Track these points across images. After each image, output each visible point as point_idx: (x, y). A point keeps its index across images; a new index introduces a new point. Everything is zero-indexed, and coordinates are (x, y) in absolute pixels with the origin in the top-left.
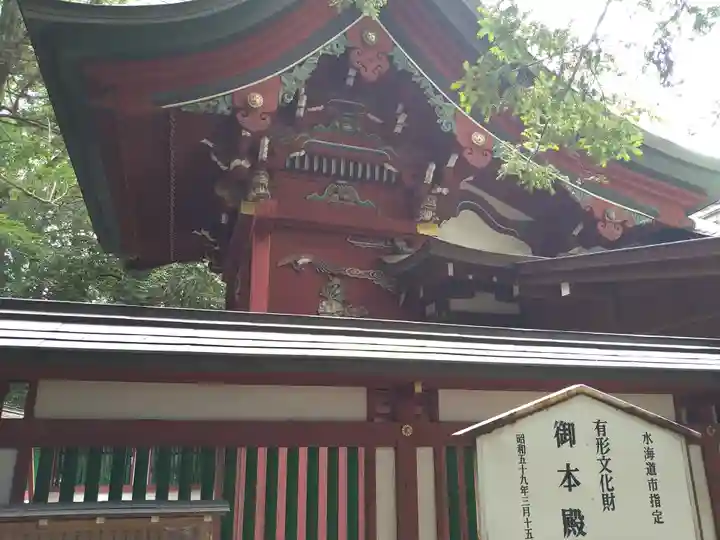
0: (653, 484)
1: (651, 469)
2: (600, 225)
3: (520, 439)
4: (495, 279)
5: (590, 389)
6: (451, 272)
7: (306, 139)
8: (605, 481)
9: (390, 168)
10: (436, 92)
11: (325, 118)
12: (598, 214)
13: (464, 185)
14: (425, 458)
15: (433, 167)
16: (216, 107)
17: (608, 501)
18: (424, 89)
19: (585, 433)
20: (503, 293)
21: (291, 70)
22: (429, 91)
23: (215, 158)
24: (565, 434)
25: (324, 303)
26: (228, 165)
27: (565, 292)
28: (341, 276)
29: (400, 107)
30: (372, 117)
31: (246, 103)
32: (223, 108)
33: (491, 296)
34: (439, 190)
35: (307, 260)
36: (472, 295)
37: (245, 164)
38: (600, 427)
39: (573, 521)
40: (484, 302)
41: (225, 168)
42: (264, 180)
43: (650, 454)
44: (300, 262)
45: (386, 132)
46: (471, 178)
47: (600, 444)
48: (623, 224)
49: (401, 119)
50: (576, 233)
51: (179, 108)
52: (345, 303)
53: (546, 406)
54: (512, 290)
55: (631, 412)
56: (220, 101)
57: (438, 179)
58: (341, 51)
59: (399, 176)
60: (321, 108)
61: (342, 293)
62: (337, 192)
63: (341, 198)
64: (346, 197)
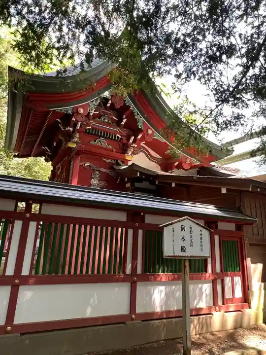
0: (201, 242)
1: (201, 238)
2: (184, 164)
3: (173, 229)
4: (151, 178)
5: (189, 218)
6: (138, 175)
7: (92, 123)
8: (191, 240)
9: (118, 135)
10: (138, 114)
11: (99, 116)
13: (142, 144)
14: (140, 232)
15: (133, 137)
16: (67, 111)
17: (191, 245)
18: (134, 112)
19: (187, 228)
20: (152, 183)
21: (93, 101)
22: (136, 114)
23: (60, 125)
24: (183, 228)
25: (93, 180)
26: (65, 129)
27: (173, 185)
28: (99, 171)
29: (124, 116)
30: (114, 118)
31: (77, 111)
32: (70, 112)
33: (148, 183)
34: (134, 145)
35: (88, 164)
36: (142, 182)
37: (71, 129)
38: (191, 227)
39: (183, 249)
40: (145, 185)
41: (63, 129)
42: (77, 135)
43: (201, 235)
44: (86, 165)
45: (118, 124)
46: (144, 142)
47: (190, 231)
48: (191, 164)
49: (125, 121)
50: (175, 164)
51: (55, 110)
52: (99, 181)
53: (180, 221)
54: (155, 183)
55: (198, 224)
56: (69, 109)
57: (134, 141)
59: (121, 139)
60: (98, 112)
61: (99, 177)
62: (100, 142)
63: (101, 144)
64: (103, 143)
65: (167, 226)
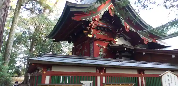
2: (144, 42)
3: (165, 76)
4: (131, 51)
6: (125, 49)
9: (110, 29)
10: (122, 19)
12: (144, 40)
13: (122, 33)
15: (118, 30)
17: (172, 83)
22: (121, 18)
24: (168, 76)
25: (100, 52)
27: (144, 54)
28: (102, 48)
29: (113, 19)
30: (108, 20)
31: (94, 19)
34: (118, 33)
38: (171, 75)
39: (169, 84)
41: (84, 28)
43: (175, 78)
45: (110, 23)
48: (148, 42)
49: (113, 21)
50: (139, 42)
51: (85, 20)
52: (103, 52)
56: (91, 19)
58: (107, 10)
61: (103, 50)
62: (102, 33)
63: (102, 34)
64: (103, 34)
65: (163, 75)
